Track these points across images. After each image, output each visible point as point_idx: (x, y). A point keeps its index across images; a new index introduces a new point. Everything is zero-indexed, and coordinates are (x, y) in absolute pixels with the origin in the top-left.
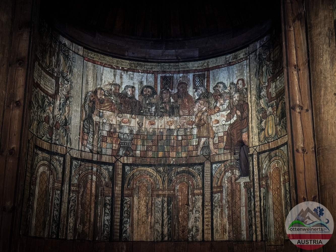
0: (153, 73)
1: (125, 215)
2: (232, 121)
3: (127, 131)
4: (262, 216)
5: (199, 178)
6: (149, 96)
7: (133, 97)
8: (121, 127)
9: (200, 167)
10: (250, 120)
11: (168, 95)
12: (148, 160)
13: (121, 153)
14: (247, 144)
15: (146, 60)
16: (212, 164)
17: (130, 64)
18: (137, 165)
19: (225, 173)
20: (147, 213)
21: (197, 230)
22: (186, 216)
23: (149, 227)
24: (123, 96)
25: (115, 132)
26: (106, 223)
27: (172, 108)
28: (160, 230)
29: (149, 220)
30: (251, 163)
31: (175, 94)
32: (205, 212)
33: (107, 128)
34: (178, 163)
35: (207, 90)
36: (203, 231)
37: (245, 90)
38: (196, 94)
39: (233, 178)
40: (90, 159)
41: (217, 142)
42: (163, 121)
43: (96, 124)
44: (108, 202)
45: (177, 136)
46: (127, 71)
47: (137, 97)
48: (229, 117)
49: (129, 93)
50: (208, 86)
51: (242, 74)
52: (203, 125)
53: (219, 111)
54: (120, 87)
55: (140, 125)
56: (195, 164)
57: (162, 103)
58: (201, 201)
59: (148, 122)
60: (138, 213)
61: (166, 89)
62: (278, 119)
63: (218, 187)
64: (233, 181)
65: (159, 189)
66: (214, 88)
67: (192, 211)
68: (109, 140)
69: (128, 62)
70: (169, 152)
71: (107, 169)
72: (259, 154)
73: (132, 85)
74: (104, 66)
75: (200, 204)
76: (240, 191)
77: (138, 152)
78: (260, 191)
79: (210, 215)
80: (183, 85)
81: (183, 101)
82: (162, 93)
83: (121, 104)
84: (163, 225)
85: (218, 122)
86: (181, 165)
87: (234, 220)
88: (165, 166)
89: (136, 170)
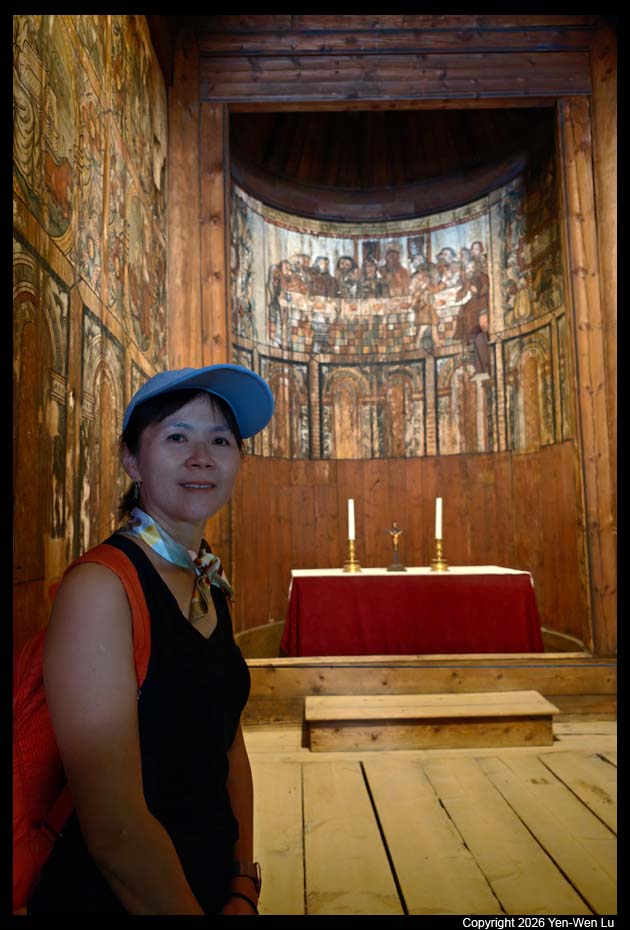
0: (353, 238)
1: (326, 428)
2: (465, 300)
3: (321, 319)
4: (508, 420)
5: (419, 379)
6: (348, 271)
7: (327, 272)
8: (314, 314)
9: (420, 365)
10: (491, 297)
11: (373, 268)
12: (351, 358)
13: (316, 348)
14: (485, 330)
15: (342, 220)
16: (436, 359)
17: (321, 226)
18: (337, 365)
19: (454, 371)
20: (352, 425)
21: (417, 444)
22: (402, 427)
23: (355, 442)
24: (314, 271)
25: (307, 321)
26: (304, 437)
27: (379, 286)
28: (369, 445)
29: (355, 433)
30: (492, 355)
31: (383, 267)
32: (428, 421)
33: (297, 316)
34: (390, 360)
35: (428, 261)
36: (425, 445)
37: (483, 257)
38: (412, 265)
39: (467, 377)
40: (280, 356)
41: (443, 330)
42: (367, 305)
43: (284, 310)
44: (304, 412)
45: (388, 324)
46: (318, 236)
47: (332, 273)
48: (460, 296)
49: (322, 267)
50: (429, 253)
51: (479, 235)
52: (423, 308)
53: (445, 288)
54: (309, 258)
55: (338, 311)
56: (413, 361)
57: (366, 280)
58: (422, 408)
59: (347, 306)
60: (341, 425)
61: (370, 260)
62: (535, 293)
63: (445, 389)
64: (466, 380)
65: (365, 396)
66: (438, 256)
67: (410, 420)
68: (300, 332)
69: (318, 222)
70: (377, 346)
71: (301, 370)
72: (504, 342)
73: (324, 256)
74: (289, 229)
75: (420, 411)
76: (476, 392)
77: (337, 348)
78: (505, 390)
79: (434, 425)
80: (394, 254)
81: (394, 276)
82: (364, 265)
83: (312, 282)
84: (372, 440)
85: (444, 303)
86: (394, 363)
87: (468, 429)
88: (372, 365)
89: (336, 372)
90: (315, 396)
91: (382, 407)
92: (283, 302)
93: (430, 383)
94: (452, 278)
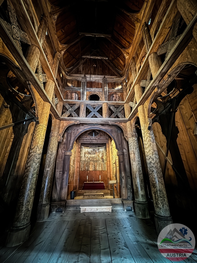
0: (92, 149)
1: (89, 167)
3: (89, 157)
4: (105, 167)
10: (104, 156)
13: (88, 159)
16: (99, 161)
17: (89, 148)
19: (101, 162)
20: (92, 167)
22: (96, 167)
23: (92, 169)
24: (88, 152)
27: (95, 153)
33: (87, 156)
36: (98, 169)
37: (103, 152)
40: (85, 160)
41: (100, 158)
42: (93, 155)
44: (87, 166)
45: (95, 157)
47: (90, 152)
48: (102, 155)
50: (99, 151)
51: (103, 150)
55: (91, 156)
57: (93, 153)
70: (94, 159)
71: (87, 162)
72: (105, 160)
74: (86, 148)
75: (98, 166)
77: (90, 159)
80: (96, 150)
82: (93, 151)
85: (100, 155)
86: (96, 161)
87: (102, 168)
88: (93, 161)
89: (90, 162)
90: (88, 164)
91: (94, 165)
92: (85, 155)
93: (99, 163)
94: (101, 153)
